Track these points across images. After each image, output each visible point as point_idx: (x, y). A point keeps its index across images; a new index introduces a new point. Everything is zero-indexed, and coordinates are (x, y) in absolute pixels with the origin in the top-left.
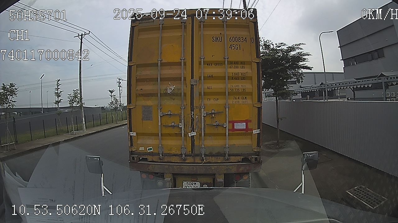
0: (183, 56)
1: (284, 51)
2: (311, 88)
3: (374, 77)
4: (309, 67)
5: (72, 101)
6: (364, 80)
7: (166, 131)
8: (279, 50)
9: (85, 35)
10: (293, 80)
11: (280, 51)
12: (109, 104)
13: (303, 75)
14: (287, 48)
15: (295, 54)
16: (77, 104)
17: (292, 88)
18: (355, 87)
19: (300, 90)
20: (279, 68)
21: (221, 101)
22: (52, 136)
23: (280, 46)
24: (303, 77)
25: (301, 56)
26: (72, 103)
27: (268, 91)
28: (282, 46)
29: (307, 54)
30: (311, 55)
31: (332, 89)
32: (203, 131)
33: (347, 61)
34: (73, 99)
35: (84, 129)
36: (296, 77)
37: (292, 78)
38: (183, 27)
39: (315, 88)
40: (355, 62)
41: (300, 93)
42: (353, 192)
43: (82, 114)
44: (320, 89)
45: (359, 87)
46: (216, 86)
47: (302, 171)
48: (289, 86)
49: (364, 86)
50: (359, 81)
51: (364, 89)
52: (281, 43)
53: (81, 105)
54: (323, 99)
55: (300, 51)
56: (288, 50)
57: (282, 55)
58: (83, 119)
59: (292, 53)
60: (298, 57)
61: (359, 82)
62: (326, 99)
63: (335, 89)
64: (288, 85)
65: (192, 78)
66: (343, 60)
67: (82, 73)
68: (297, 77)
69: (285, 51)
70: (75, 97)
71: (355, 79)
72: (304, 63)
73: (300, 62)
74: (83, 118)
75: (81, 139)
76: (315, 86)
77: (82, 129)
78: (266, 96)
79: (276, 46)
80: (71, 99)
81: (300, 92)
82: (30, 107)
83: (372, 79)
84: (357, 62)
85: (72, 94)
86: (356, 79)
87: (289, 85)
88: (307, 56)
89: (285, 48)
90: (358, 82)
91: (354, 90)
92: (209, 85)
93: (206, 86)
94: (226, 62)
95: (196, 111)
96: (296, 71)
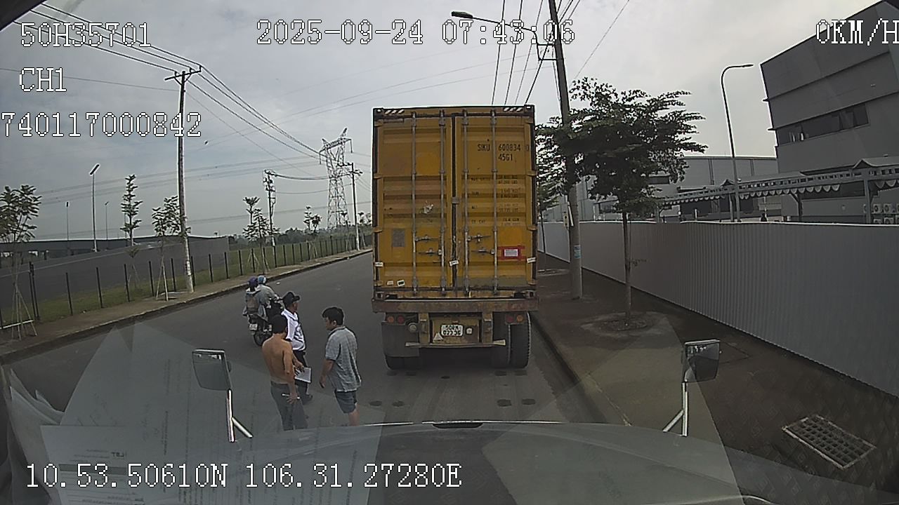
0: (442, 168)
1: (641, 110)
2: (701, 193)
3: (845, 169)
4: (698, 145)
5: (162, 224)
6: (823, 175)
7: (421, 260)
8: (629, 106)
9: (191, 73)
10: (661, 173)
11: (632, 110)
12: (247, 229)
13: (685, 163)
14: (648, 101)
15: (666, 116)
16: (174, 231)
17: (660, 191)
18: (802, 191)
19: (677, 196)
20: (631, 149)
21: (488, 224)
22: (118, 305)
23: (633, 98)
24: (685, 167)
25: (679, 120)
26: (163, 228)
27: (604, 200)
28: (637, 97)
29: (693, 115)
30: (702, 118)
31: (749, 195)
32: (466, 259)
33: (784, 132)
34: (165, 219)
35: (190, 287)
36: (668, 169)
37: (660, 170)
38: (442, 131)
39: (711, 193)
40: (802, 135)
41: (677, 204)
42: (797, 431)
43: (186, 254)
44: (723, 195)
45: (811, 191)
46: (482, 205)
47: (684, 384)
48: (652, 187)
49: (822, 188)
50: (810, 177)
51: (822, 195)
52: (634, 91)
53: (183, 232)
54: (730, 219)
55: (677, 108)
56: (651, 106)
57: (636, 118)
58: (186, 265)
59: (661, 114)
60: (674, 122)
61: (812, 179)
62: (736, 218)
63: (756, 196)
64: (650, 186)
65: (454, 195)
66: (776, 130)
67: (183, 160)
68: (671, 167)
69: (642, 108)
70: (170, 214)
71: (801, 173)
72: (687, 135)
73: (677, 134)
74: (188, 262)
75: (183, 310)
76: (712, 189)
77: (185, 288)
78: (600, 210)
79: (624, 98)
80: (161, 219)
81: (678, 202)
82: (66, 239)
83: (841, 173)
84: (807, 135)
85: (163, 209)
86: (803, 173)
87: (654, 186)
88: (692, 121)
89: (644, 101)
90: (809, 179)
91: (800, 198)
92: (474, 205)
93: (470, 205)
94: (495, 177)
95: (459, 235)
96: (668, 154)
